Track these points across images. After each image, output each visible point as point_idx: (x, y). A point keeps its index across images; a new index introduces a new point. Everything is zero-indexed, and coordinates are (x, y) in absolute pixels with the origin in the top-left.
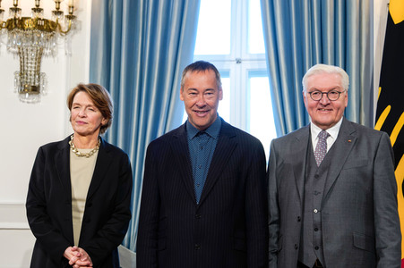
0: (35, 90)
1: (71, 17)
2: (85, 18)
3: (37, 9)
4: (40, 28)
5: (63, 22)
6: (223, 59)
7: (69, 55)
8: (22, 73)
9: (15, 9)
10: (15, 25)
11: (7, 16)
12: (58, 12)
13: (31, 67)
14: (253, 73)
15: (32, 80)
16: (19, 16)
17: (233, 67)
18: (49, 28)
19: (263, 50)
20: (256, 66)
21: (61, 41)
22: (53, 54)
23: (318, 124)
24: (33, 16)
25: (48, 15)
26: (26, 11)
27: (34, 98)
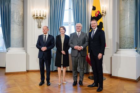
0: (40, 27)
1: (45, 17)
2: (47, 17)
3: (40, 15)
4: (41, 18)
5: (44, 17)
6: (67, 23)
7: (45, 22)
8: (38, 25)
9: (37, 15)
10: (37, 18)
11: (36, 17)
12: (43, 16)
13: (39, 24)
14: (72, 25)
15: (40, 26)
16: (37, 16)
17: (69, 24)
18: (42, 18)
19: (73, 21)
20: (72, 24)
21: (44, 20)
22: (43, 22)
23: (78, 31)
24: (40, 16)
25: (42, 16)
26: (38, 16)
27: (40, 29)
